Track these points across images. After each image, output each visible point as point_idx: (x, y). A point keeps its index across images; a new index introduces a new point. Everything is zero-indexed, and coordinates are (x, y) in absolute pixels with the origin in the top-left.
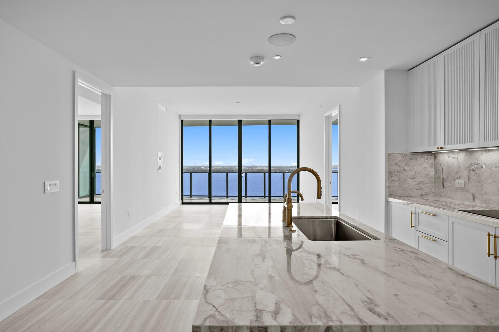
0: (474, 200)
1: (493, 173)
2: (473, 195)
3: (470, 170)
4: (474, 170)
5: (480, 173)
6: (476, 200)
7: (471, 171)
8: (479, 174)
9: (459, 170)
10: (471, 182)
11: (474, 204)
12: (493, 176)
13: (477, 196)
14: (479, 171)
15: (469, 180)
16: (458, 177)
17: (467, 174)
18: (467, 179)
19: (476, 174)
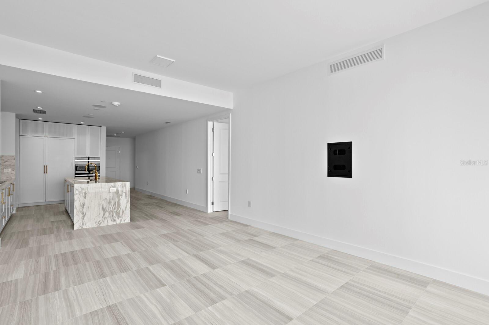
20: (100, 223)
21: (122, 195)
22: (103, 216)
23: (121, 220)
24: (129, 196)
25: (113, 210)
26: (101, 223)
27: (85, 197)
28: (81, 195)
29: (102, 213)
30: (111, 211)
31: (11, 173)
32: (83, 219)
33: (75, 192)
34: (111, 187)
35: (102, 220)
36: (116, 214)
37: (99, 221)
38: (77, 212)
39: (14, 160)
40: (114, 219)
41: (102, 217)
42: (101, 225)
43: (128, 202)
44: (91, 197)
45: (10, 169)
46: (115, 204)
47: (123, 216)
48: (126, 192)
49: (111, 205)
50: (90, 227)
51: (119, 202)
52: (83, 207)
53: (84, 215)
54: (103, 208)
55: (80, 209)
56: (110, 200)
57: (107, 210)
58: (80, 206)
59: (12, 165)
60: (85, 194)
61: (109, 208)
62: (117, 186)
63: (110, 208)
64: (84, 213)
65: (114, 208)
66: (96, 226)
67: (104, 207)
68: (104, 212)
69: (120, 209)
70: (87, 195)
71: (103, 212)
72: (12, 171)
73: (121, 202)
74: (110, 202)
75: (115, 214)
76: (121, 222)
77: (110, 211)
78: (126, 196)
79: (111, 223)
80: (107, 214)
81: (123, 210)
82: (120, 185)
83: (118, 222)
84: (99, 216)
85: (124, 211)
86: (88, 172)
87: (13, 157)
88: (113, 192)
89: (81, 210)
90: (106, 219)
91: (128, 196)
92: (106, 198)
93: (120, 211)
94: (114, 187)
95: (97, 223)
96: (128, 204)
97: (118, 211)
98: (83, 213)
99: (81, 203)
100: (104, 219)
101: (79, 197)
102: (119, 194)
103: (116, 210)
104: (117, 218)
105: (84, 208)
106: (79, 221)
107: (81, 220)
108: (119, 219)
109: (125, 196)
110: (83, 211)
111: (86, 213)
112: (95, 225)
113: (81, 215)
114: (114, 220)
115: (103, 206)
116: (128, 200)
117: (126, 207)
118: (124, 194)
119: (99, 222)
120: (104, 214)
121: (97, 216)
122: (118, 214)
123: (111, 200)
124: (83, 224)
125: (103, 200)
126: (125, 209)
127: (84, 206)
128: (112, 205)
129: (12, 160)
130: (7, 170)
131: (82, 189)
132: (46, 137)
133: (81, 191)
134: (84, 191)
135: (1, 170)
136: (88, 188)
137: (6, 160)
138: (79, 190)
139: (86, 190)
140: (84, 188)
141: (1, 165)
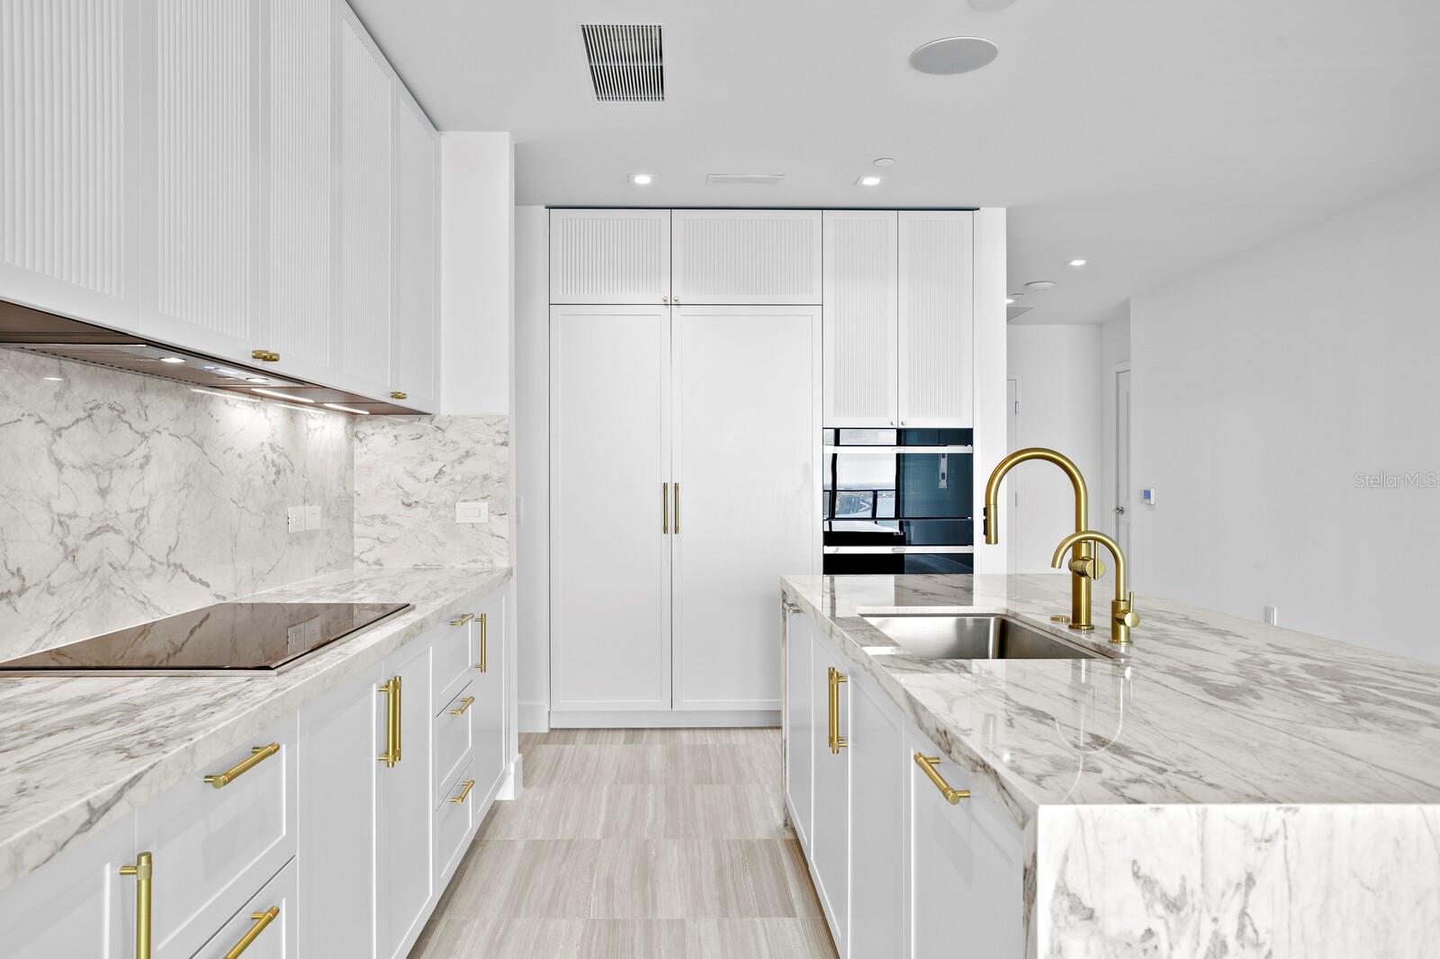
31: (492, 535)
39: (505, 444)
45: (484, 506)
59: (495, 475)
72: (494, 518)
86: (893, 528)
87: (499, 427)
129: (496, 444)
130: (473, 512)
131: (1159, 908)
132: (670, 304)
133: (1149, 933)
134: (1197, 933)
135: (442, 512)
136: (1250, 880)
137: (466, 445)
138: (1113, 926)
139: (1229, 927)
140: (1194, 882)
141: (444, 480)
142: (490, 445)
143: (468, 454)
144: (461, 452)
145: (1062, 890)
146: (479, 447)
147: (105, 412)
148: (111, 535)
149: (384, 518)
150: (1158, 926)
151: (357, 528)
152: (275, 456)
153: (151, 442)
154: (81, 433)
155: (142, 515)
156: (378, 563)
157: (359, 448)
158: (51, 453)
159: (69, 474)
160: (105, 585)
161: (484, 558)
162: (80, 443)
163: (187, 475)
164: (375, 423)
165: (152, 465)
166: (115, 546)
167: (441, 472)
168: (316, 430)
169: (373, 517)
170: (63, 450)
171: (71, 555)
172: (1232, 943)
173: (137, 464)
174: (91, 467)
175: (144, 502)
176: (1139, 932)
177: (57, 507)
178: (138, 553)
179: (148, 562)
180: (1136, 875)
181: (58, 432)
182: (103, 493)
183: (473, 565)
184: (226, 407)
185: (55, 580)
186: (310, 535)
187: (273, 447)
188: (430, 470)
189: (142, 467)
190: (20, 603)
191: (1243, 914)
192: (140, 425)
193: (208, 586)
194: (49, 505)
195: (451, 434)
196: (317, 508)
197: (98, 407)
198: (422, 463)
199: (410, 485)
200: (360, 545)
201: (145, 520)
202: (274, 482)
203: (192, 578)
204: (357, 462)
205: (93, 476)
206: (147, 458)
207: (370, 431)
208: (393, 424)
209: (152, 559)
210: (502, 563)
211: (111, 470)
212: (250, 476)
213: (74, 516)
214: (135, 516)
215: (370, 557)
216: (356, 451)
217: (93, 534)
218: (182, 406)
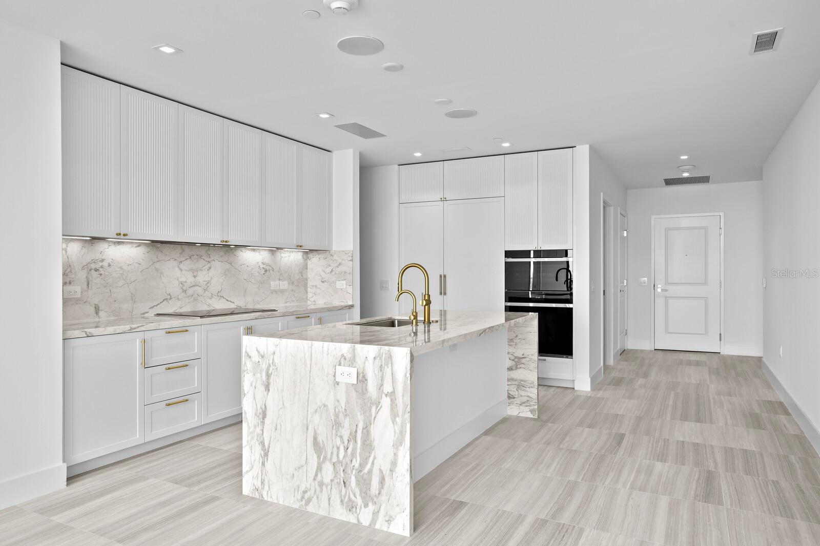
0: (97, 313)
1: (124, 273)
2: (95, 307)
3: (91, 270)
4: (96, 270)
5: (107, 273)
6: (101, 314)
7: (93, 271)
8: (105, 275)
9: (69, 270)
10: (91, 288)
11: (97, 320)
12: (124, 277)
13: (102, 306)
14: (104, 271)
15: (88, 285)
16: (68, 282)
17: (85, 276)
18: (86, 283)
19: (101, 275)
20: (306, 496)
21: (378, 404)
22: (316, 475)
23: (376, 514)
24: (407, 416)
25: (348, 460)
26: (309, 501)
27: (267, 387)
28: (259, 375)
29: (314, 461)
30: (341, 462)
31: (347, 293)
32: (263, 464)
33: (245, 363)
34: (340, 365)
35: (313, 489)
36: (358, 484)
37: (303, 488)
38: (248, 436)
39: (351, 260)
40: (350, 500)
41: (313, 478)
42: (311, 508)
43: (398, 443)
44: (282, 391)
45: (344, 282)
46: (353, 437)
47: (383, 498)
48: (393, 392)
49: (341, 437)
50: (281, 502)
51: (368, 432)
52: (263, 423)
53: (266, 454)
54: (315, 439)
55: (255, 427)
56: (337, 416)
57: (329, 457)
58: (256, 415)
60: (268, 376)
61: (335, 450)
62: (359, 361)
63: (338, 448)
64: (266, 445)
65: (349, 451)
66: (296, 506)
67: (320, 439)
68: (319, 457)
69: (373, 463)
70: (271, 381)
71: (315, 456)
72: (348, 287)
73: (375, 432)
74: (337, 425)
75: (353, 479)
76: (374, 521)
77: (339, 462)
78: (394, 415)
79: (341, 514)
80: (328, 471)
81: (381, 471)
82: (371, 356)
83: (365, 517)
84: (305, 468)
85: (387, 479)
88: (347, 384)
89: (258, 430)
90: (324, 488)
91: (400, 414)
92: (325, 406)
93: (370, 472)
94: (352, 362)
95: (299, 497)
96: (401, 448)
97: (366, 470)
98: (262, 443)
99: (259, 408)
100: (318, 489)
101: (254, 385)
102: (368, 395)
103: (357, 465)
104: (359, 501)
105: (265, 426)
106: (252, 467)
107: (257, 467)
108: (366, 506)
109: (392, 409)
110: (263, 434)
111: (269, 447)
112: (292, 502)
113: (258, 449)
114: (351, 507)
115: (315, 433)
116: (402, 433)
117: (394, 464)
118: (386, 402)
119: (305, 492)
120: (319, 469)
121: (299, 468)
122: (364, 483)
123: (341, 416)
124: (262, 483)
125: (316, 411)
126: (391, 471)
127: (266, 420)
128: (346, 442)
129: (348, 261)
130: (341, 284)
131: (260, 357)
132: (444, 200)
133: (259, 362)
134: (266, 363)
135: (333, 284)
136: (274, 353)
137: (339, 261)
138: (253, 359)
139: (271, 362)
140: (265, 353)
141: (333, 273)
142: (347, 261)
143: (340, 264)
144: (338, 263)
145: (246, 352)
146: (343, 262)
147: (195, 256)
148: (197, 287)
149: (316, 286)
150: (260, 360)
151: (309, 289)
152: (264, 266)
153: (211, 263)
154: (188, 262)
155: (208, 282)
156: (314, 301)
157: (309, 262)
158: (179, 267)
159: (183, 272)
160: (195, 300)
161: (345, 301)
162: (187, 265)
163: (225, 272)
164: (314, 254)
165: (212, 269)
166: (199, 290)
167: (332, 270)
168: (285, 257)
169: (313, 286)
170: (182, 266)
171: (185, 291)
172: (271, 365)
173: (206, 269)
174: (191, 270)
175: (209, 279)
176: (257, 361)
177: (180, 280)
178: (207, 292)
179: (210, 295)
180: (257, 350)
181: (181, 262)
182: (195, 277)
183: (341, 303)
184: (241, 253)
185: (180, 297)
186: (282, 291)
187: (263, 263)
188: (329, 270)
189: (208, 270)
190: (170, 301)
191: (273, 359)
192: (208, 259)
193: (234, 303)
194: (178, 279)
195: (335, 257)
196: (286, 283)
197: (193, 255)
198: (327, 267)
199: (324, 275)
200: (310, 295)
201: (209, 284)
202: (264, 274)
203: (227, 300)
204: (309, 267)
205: (191, 273)
206: (210, 268)
207: (312, 257)
208: (319, 254)
209: (212, 294)
210: (350, 303)
211: (197, 271)
212: (253, 272)
213: (186, 282)
214: (205, 283)
215: (312, 299)
216: (308, 263)
217: (191, 287)
218: (223, 253)
